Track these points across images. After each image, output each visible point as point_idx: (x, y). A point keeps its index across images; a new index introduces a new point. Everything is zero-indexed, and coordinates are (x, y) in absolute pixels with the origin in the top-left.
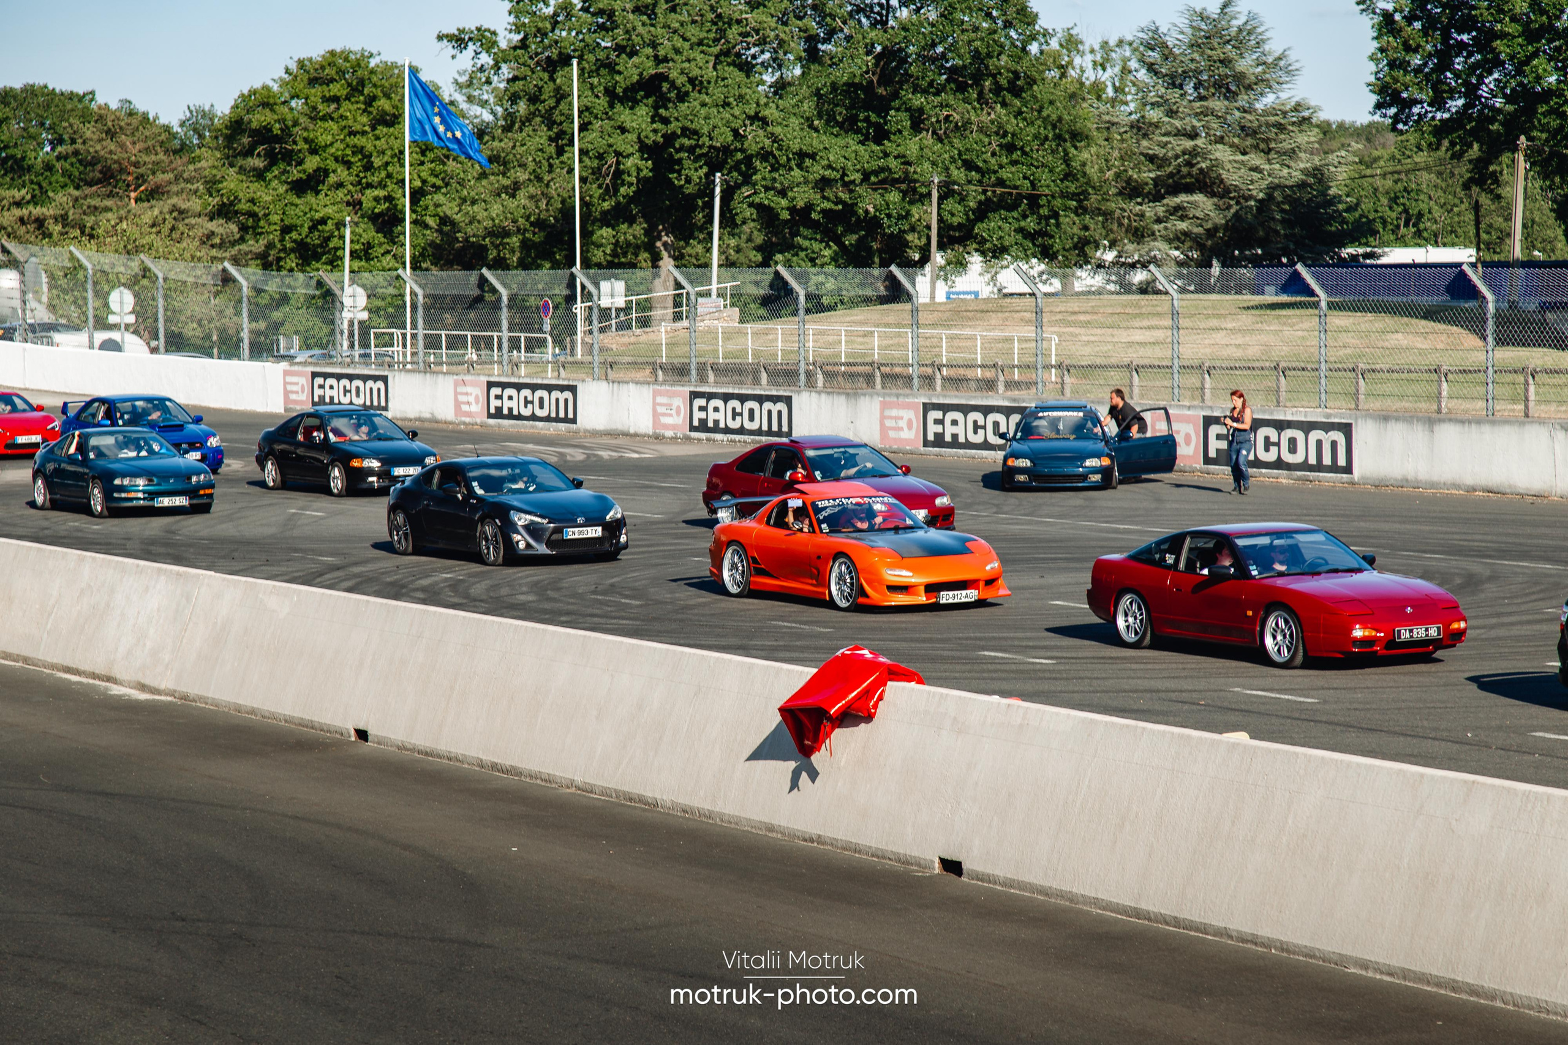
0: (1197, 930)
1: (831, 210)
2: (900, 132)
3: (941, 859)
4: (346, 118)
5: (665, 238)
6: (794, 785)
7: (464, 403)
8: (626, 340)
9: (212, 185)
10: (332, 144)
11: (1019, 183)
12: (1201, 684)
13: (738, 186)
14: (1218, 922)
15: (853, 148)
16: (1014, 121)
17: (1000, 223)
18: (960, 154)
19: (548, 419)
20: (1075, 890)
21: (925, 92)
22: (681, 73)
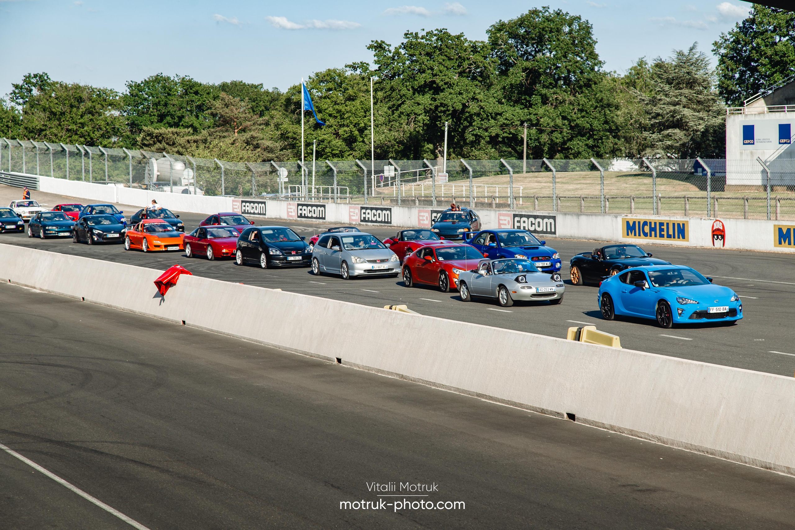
1: (507, 137)
2: (537, 104)
4: (334, 97)
5: (439, 149)
6: (162, 304)
7: (290, 212)
10: (327, 109)
11: (585, 125)
13: (467, 127)
15: (518, 111)
17: (578, 142)
18: (560, 114)
19: (316, 218)
21: (547, 87)
22: (442, 80)
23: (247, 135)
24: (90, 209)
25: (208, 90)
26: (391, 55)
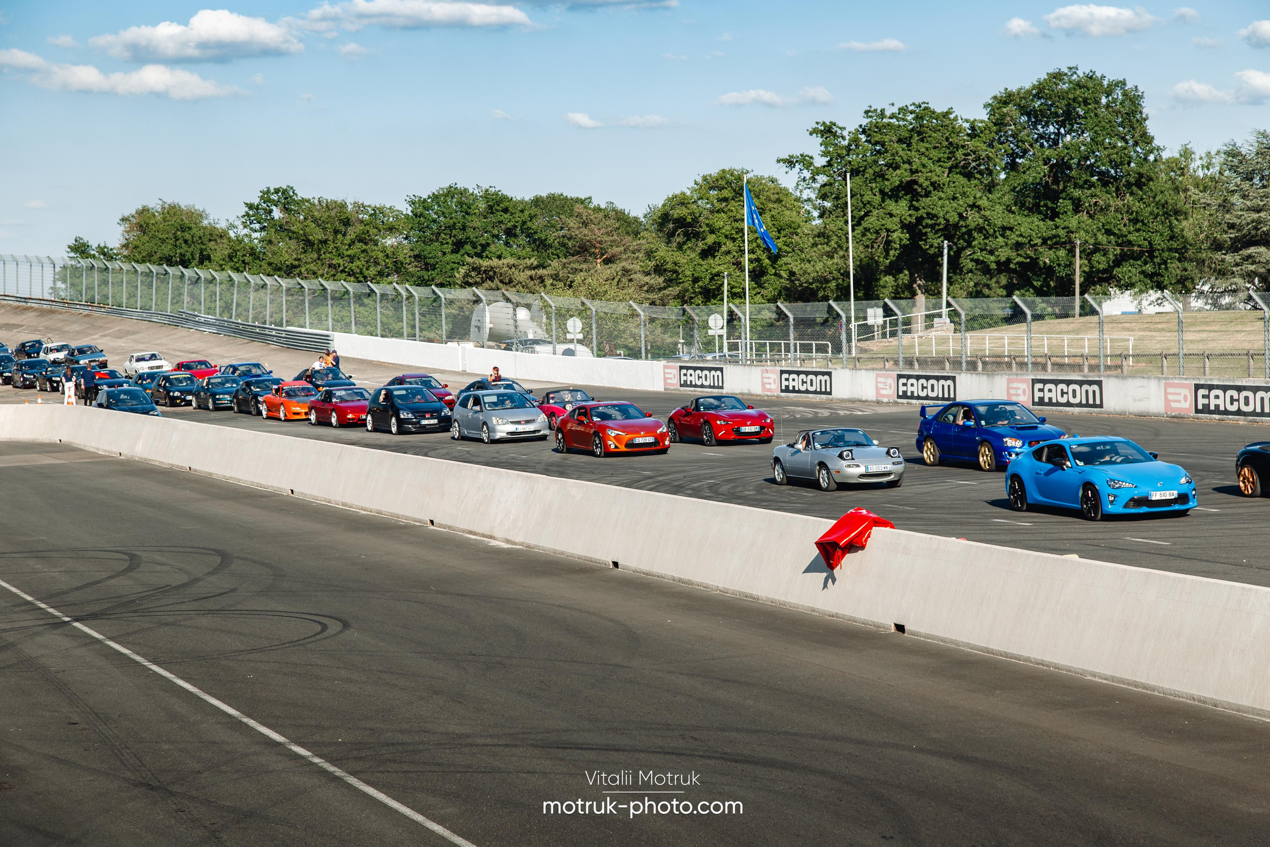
0: (1016, 659)
1: (1022, 262)
2: (1066, 212)
3: (895, 624)
4: (732, 211)
5: (919, 282)
6: (825, 586)
7: (767, 383)
8: (883, 344)
9: (649, 254)
10: (723, 227)
11: (1141, 243)
12: (1107, 536)
13: (964, 249)
14: (1025, 654)
15: (1036, 223)
16: (1137, 204)
17: (1130, 268)
18: (1103, 226)
19: (815, 392)
20: (958, 639)
21: (1082, 187)
22: (926, 179)
23: (616, 267)
24: (231, 369)
25: (522, 206)
26: (846, 143)
